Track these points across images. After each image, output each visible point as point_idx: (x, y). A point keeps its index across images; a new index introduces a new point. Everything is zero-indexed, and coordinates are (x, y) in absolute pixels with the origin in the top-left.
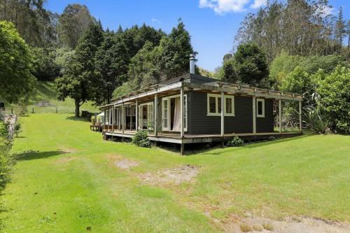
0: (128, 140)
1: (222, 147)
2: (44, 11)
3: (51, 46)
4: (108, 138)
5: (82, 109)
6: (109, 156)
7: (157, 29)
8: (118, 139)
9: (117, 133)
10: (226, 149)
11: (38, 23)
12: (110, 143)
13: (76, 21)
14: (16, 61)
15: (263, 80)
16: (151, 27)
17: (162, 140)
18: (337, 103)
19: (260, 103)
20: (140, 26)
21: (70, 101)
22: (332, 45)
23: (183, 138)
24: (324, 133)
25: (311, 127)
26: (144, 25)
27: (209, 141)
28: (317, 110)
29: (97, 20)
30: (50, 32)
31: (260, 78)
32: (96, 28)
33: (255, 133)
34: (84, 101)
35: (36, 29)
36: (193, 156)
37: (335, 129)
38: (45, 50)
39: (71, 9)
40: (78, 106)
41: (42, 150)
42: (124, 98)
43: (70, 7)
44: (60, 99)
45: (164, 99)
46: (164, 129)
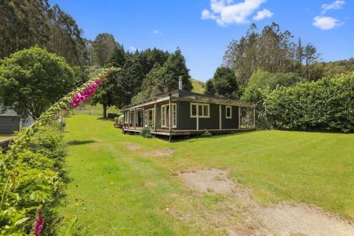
0: (138, 133)
1: (197, 138)
2: (81, 39)
3: (86, 64)
4: (125, 132)
5: (108, 112)
6: (124, 143)
7: (164, 51)
8: (132, 133)
9: (132, 129)
10: (200, 139)
11: (77, 48)
12: (127, 136)
13: (104, 46)
14: (66, 82)
15: (234, 93)
16: (160, 49)
17: (158, 133)
18: (276, 109)
19: (229, 109)
20: (152, 49)
21: (100, 106)
22: (295, 64)
23: (171, 132)
24: (269, 129)
25: (261, 125)
26: (155, 49)
27: (189, 134)
28: (265, 114)
29: (121, 45)
30: (85, 55)
31: (232, 91)
32: (119, 51)
33: (220, 129)
34: (110, 106)
35: (75, 53)
36: (177, 143)
37: (276, 127)
38: (81, 68)
39: (102, 37)
40: (105, 110)
41: (82, 140)
42: (136, 105)
43: (100, 35)
44: (92, 105)
45: (162, 106)
46: (162, 126)
